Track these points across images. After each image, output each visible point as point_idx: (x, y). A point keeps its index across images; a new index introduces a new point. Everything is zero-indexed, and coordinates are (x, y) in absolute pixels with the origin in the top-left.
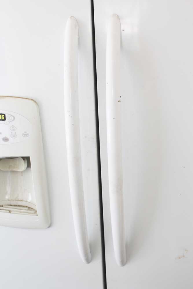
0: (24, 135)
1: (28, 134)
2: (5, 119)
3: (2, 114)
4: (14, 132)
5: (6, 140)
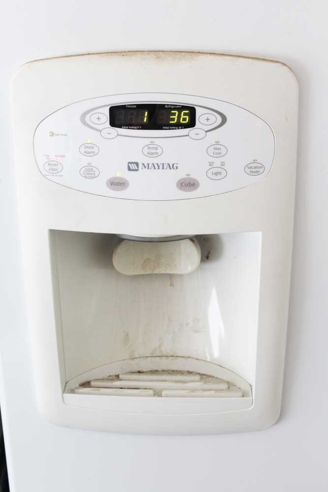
0: (248, 171)
1: (260, 167)
2: (192, 124)
3: (184, 108)
4: (217, 162)
5: (188, 184)
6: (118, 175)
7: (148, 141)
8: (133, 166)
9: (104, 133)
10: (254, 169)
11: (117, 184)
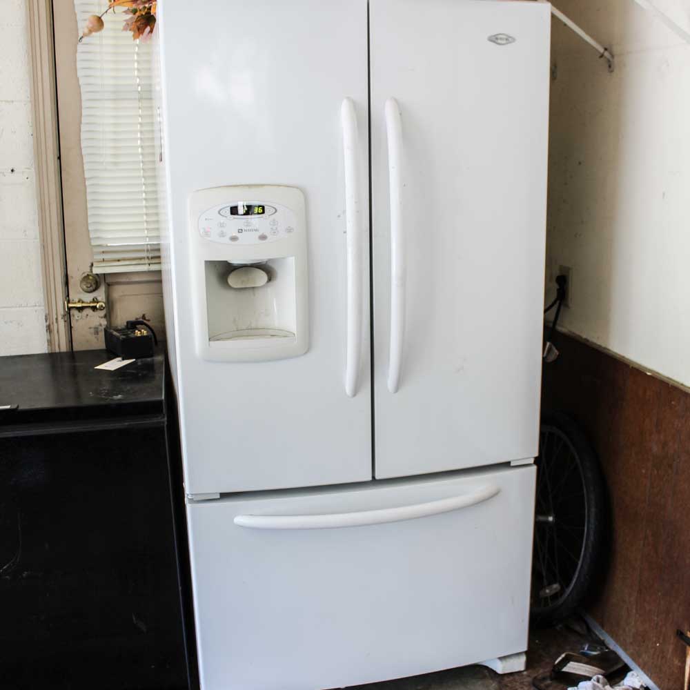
0: (287, 231)
1: (292, 229)
2: (263, 212)
3: (259, 206)
4: (274, 228)
5: (263, 237)
6: (234, 235)
7: (243, 221)
8: (240, 231)
9: (228, 217)
10: (289, 230)
11: (234, 239)
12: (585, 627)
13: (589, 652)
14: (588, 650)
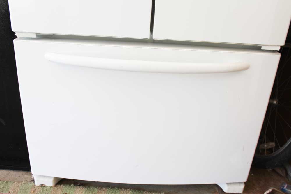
12: (284, 171)
13: (287, 189)
14: (286, 188)
